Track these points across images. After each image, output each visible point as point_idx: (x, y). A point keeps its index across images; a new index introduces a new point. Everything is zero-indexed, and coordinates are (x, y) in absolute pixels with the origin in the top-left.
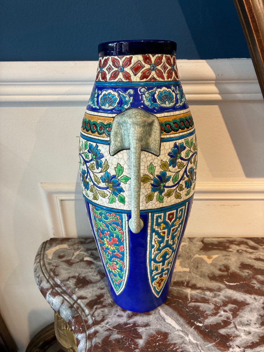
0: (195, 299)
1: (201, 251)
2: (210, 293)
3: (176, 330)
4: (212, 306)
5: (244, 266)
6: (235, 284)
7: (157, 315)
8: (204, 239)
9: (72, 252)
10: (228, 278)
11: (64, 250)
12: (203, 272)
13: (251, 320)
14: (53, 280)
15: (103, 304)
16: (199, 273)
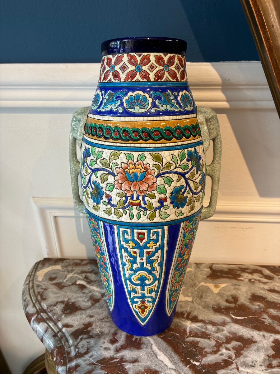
0: (194, 334)
1: (208, 279)
2: (213, 327)
3: (169, 368)
4: (213, 343)
5: (255, 298)
6: (243, 318)
7: (149, 350)
8: (213, 265)
9: (65, 274)
10: (235, 311)
11: (56, 272)
12: (207, 302)
13: (256, 361)
14: (40, 304)
15: (90, 335)
16: (202, 304)
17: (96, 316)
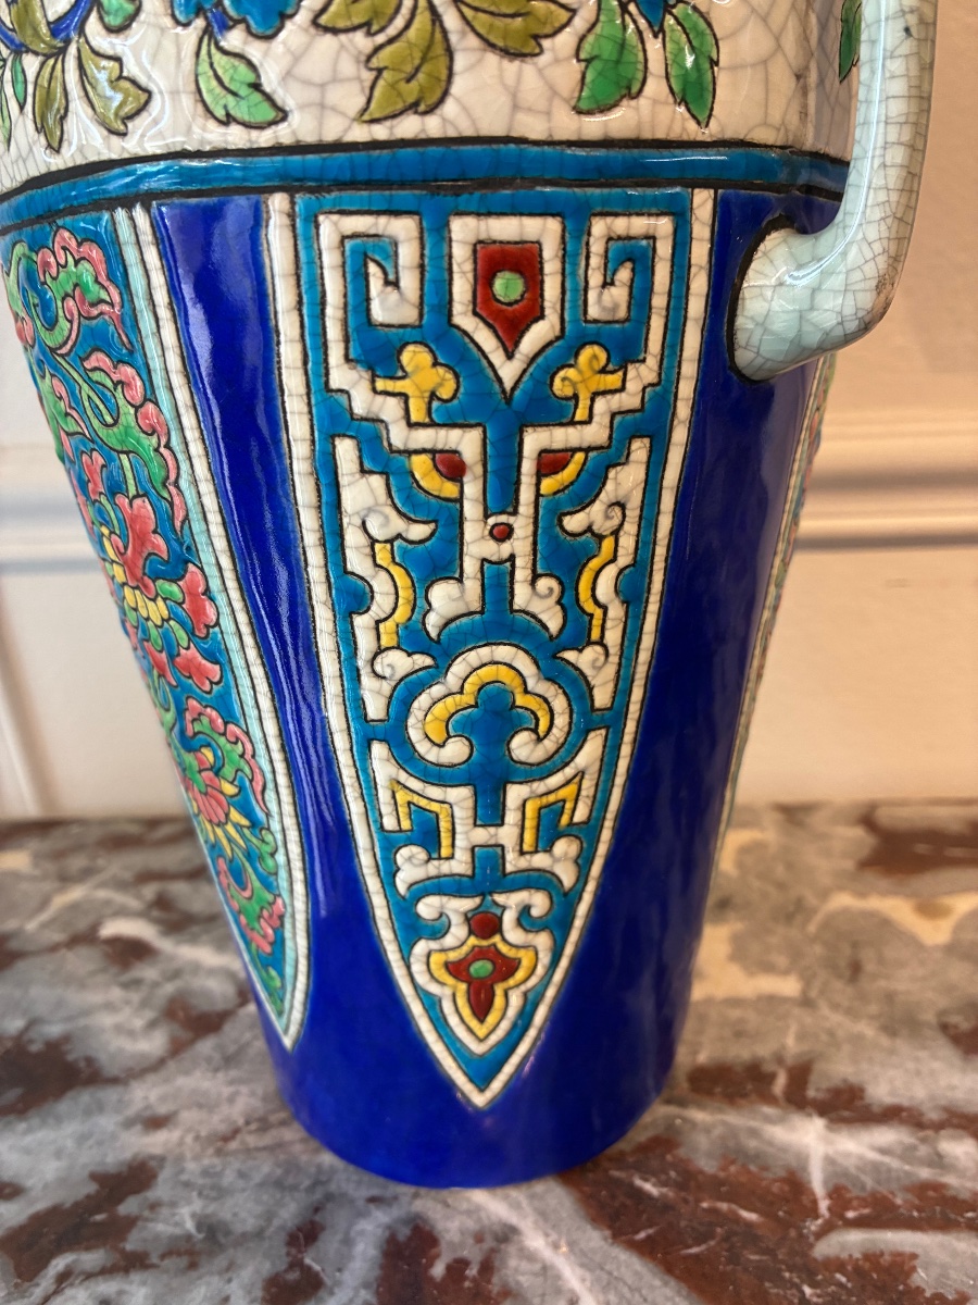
0: (864, 1202)
8: (874, 811)
12: (898, 998)
15: (129, 1247)
17: (188, 1116)
